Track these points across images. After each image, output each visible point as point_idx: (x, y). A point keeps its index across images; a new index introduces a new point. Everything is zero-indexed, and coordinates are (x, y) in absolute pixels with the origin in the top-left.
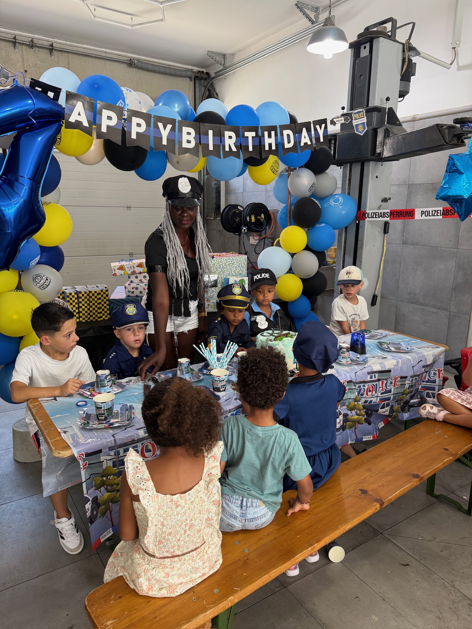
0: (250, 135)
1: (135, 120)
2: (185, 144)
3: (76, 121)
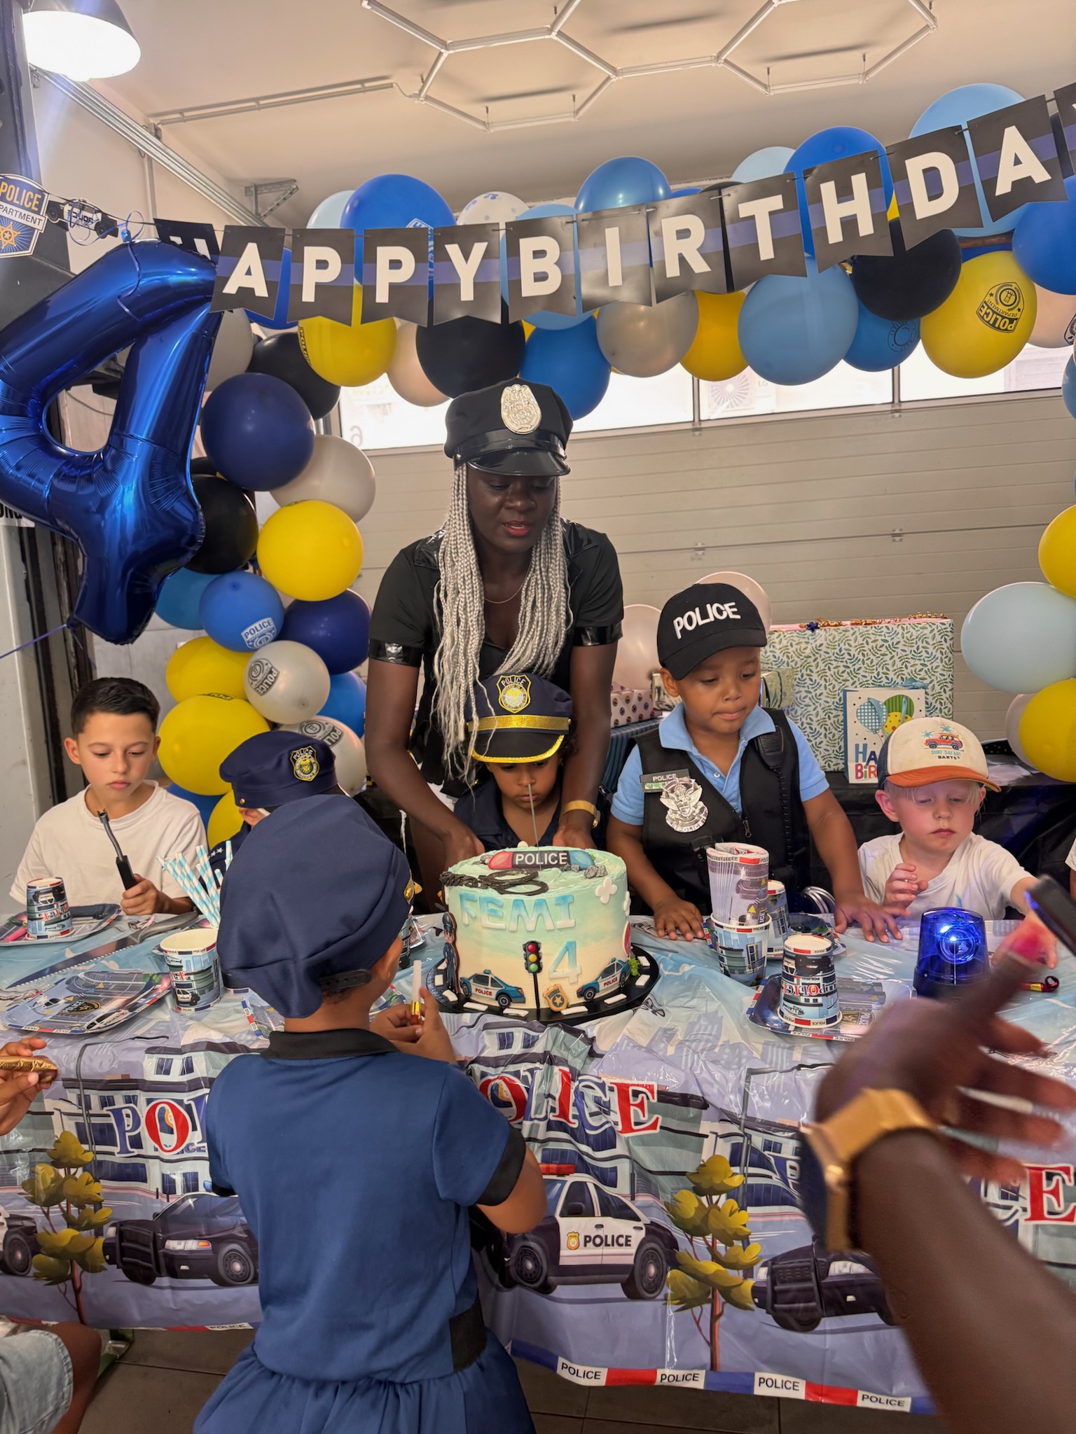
0: (762, 210)
1: (385, 254)
2: (530, 288)
3: (240, 288)
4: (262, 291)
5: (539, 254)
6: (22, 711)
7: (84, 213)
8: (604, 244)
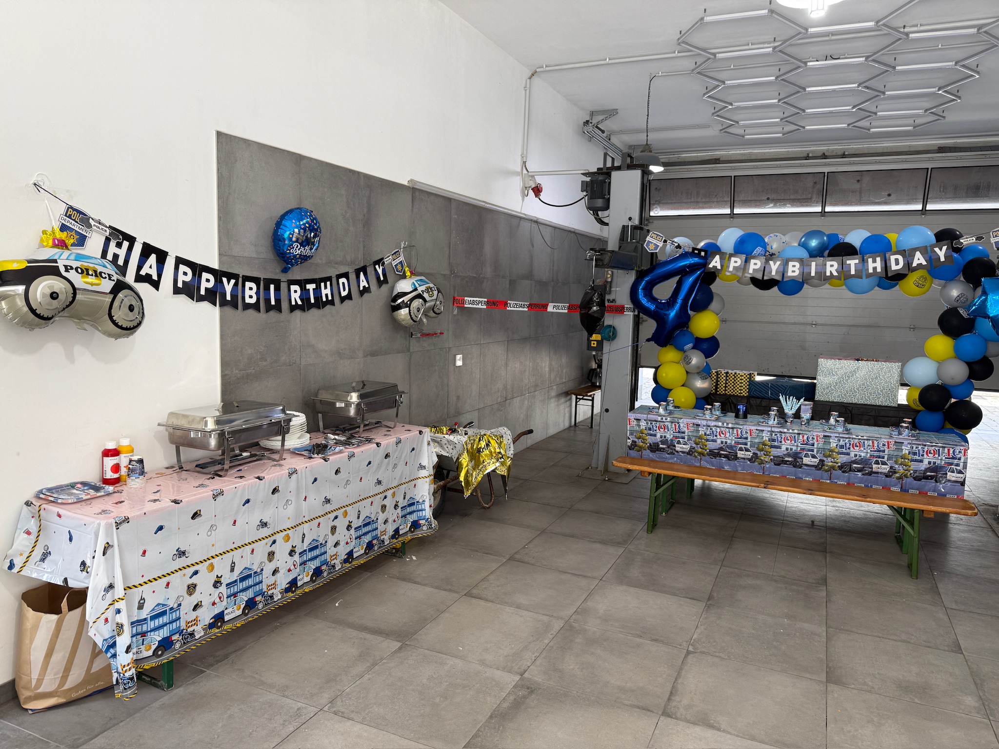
1: (753, 261)
2: (790, 274)
3: (713, 266)
4: (719, 267)
5: (794, 266)
6: (629, 362)
7: (673, 243)
8: (811, 266)
